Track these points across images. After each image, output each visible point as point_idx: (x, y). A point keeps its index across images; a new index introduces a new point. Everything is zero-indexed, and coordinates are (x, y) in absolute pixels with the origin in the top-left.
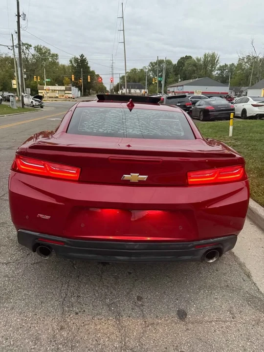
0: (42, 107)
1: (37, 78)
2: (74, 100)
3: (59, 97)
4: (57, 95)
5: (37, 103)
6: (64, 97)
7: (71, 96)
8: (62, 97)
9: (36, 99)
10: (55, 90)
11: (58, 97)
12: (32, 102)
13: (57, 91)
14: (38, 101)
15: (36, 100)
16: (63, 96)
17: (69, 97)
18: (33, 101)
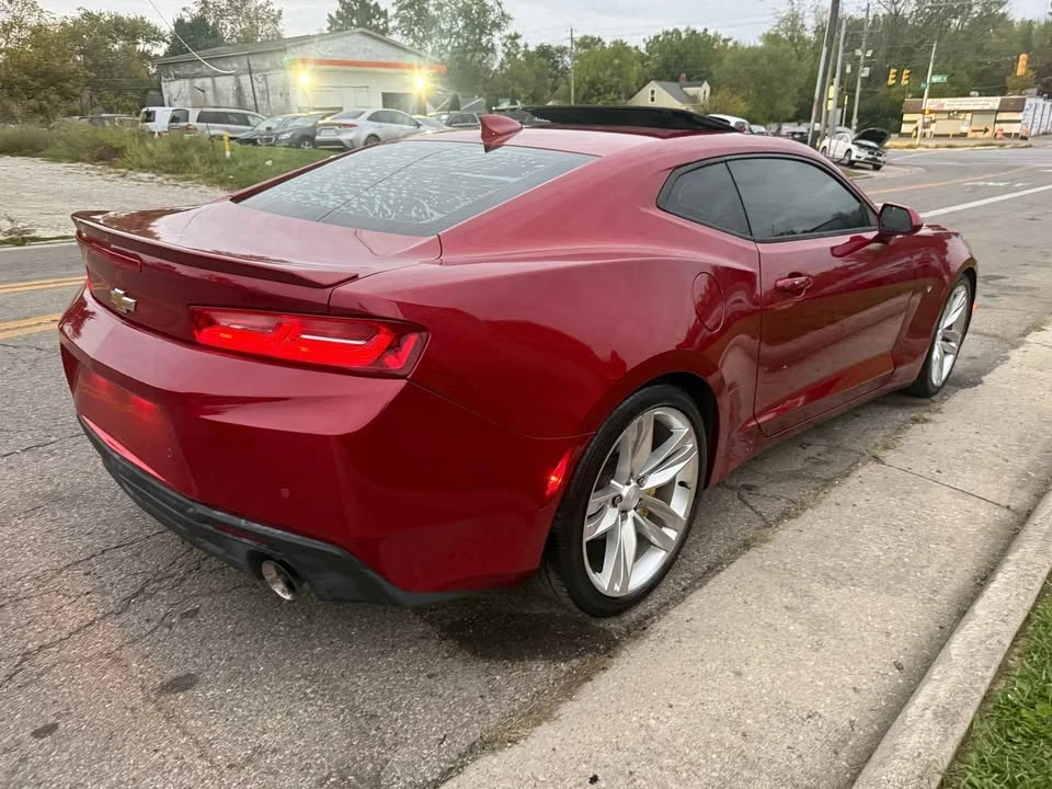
0: (877, 168)
1: (898, 77)
2: (1024, 143)
3: (971, 135)
4: (964, 129)
5: (864, 154)
6: (987, 134)
7: (1015, 129)
8: (980, 135)
9: (864, 142)
10: (959, 112)
11: (964, 135)
12: (849, 150)
13: (969, 116)
14: (869, 147)
15: (861, 146)
16: (986, 130)
17: (1008, 135)
18: (854, 148)
